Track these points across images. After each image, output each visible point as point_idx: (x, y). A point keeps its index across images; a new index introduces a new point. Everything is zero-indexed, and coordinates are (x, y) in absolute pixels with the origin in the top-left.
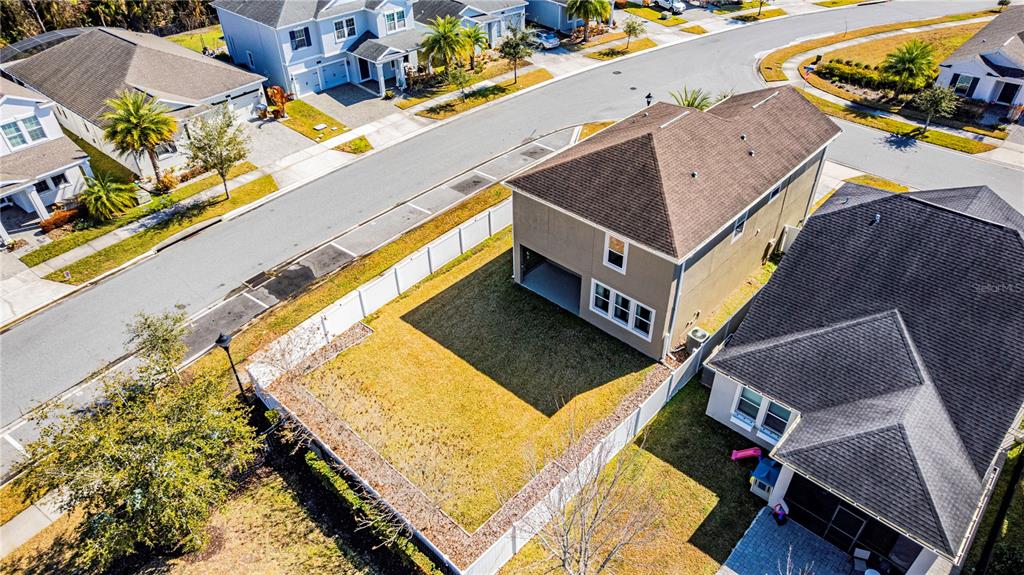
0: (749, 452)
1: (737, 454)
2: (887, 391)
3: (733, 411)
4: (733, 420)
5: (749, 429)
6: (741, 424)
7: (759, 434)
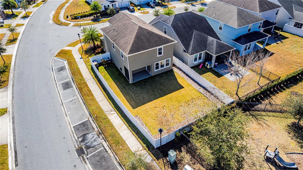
0: (202, 65)
1: (200, 67)
2: (207, 40)
3: (194, 62)
4: (195, 63)
5: (198, 62)
6: (196, 63)
7: (199, 62)
